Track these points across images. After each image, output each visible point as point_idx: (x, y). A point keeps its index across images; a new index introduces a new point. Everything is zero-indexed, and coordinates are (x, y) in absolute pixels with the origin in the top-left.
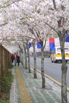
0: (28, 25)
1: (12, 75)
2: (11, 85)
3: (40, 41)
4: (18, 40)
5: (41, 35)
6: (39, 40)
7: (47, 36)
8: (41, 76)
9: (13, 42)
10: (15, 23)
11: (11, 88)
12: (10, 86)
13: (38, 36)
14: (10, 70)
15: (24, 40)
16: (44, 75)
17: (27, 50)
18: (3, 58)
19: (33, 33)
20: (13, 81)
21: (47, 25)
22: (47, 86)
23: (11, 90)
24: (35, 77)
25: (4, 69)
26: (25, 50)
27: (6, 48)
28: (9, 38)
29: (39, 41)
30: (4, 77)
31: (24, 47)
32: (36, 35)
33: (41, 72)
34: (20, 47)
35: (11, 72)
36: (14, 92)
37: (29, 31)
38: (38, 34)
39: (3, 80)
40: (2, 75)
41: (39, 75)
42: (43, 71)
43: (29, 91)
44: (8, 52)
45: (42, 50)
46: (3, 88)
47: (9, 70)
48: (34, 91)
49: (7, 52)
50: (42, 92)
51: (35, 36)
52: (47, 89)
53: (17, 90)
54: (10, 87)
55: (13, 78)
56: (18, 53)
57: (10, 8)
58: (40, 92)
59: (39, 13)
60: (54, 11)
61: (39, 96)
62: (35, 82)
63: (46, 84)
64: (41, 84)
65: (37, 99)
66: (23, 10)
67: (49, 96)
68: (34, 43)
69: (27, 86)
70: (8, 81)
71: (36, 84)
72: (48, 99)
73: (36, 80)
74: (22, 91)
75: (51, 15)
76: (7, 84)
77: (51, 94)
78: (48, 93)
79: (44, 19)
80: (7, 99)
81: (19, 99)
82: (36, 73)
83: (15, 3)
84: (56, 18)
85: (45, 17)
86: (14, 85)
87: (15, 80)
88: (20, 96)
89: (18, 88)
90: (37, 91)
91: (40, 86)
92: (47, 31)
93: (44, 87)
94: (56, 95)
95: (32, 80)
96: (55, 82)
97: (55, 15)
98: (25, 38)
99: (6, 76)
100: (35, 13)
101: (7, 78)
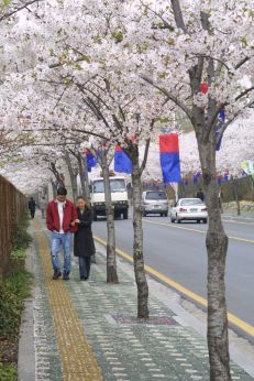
0: (81, 87)
1: (25, 272)
2: (22, 309)
3: (126, 146)
4: (44, 141)
5: (129, 123)
6: (121, 140)
7: (152, 125)
8: (131, 273)
9: (28, 150)
10: (29, 79)
11: (24, 321)
12: (18, 312)
13: (119, 126)
14: (19, 253)
15: (69, 141)
16: (142, 269)
17: (78, 178)
19: (100, 116)
20: (29, 296)
21: (150, 87)
22: (155, 311)
23: (23, 328)
24: (112, 277)
26: (73, 178)
28: (10, 136)
29: (122, 146)
31: (70, 170)
32: (111, 122)
33: (132, 259)
34: (53, 169)
35: (23, 262)
36: (35, 335)
37: (85, 107)
38: (121, 120)
41: (126, 270)
42: (138, 257)
43: (88, 331)
44: (12, 187)
45: (136, 177)
47: (13, 253)
48: (106, 329)
49: (6, 188)
50: (137, 332)
51: (107, 125)
52: (156, 321)
53: (44, 328)
54: (19, 318)
55: (31, 284)
56: (46, 190)
57: (12, 25)
58: (128, 334)
59: (119, 40)
60: (173, 35)
61: (125, 349)
62: (110, 296)
63: (151, 305)
64: (133, 304)
65: (120, 360)
66: (62, 33)
67: (163, 345)
68: (106, 152)
69: (81, 311)
70: (13, 296)
71: (116, 304)
72: (161, 358)
73: (115, 288)
74: (62, 331)
75: (164, 50)
76: (7, 305)
77: (171, 339)
78: (158, 335)
79: (139, 63)
80: (10, 361)
81: (52, 359)
82: (115, 262)
83: (29, 6)
84: (182, 59)
85: (143, 56)
86: (33, 307)
87: (36, 292)
88: (55, 350)
89: (47, 318)
90: (118, 330)
91: (129, 310)
92: (149, 106)
93: (143, 313)
94: (188, 342)
95: (100, 290)
96: (183, 297)
97: (177, 46)
98: (69, 135)
99: (5, 276)
100: (105, 41)
101: (8, 284)
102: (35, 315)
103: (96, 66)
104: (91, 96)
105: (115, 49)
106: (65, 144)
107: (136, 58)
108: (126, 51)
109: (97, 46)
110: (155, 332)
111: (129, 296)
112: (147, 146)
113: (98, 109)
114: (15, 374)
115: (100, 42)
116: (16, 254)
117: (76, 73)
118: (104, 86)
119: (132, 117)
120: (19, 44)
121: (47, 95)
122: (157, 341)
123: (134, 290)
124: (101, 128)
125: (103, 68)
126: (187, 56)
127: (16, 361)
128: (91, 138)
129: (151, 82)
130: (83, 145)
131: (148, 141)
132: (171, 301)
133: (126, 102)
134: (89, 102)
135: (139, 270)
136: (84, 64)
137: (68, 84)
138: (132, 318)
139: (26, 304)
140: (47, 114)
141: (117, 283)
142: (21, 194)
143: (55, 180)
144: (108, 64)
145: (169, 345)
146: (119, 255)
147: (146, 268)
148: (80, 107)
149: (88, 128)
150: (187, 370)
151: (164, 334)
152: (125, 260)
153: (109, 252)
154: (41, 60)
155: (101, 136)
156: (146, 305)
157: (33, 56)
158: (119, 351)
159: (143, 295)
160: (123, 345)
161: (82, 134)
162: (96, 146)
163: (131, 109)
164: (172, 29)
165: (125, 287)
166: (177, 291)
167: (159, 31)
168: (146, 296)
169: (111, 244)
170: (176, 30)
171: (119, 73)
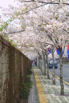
0: (46, 32)
1: (31, 81)
2: (29, 91)
3: (58, 48)
4: (36, 46)
5: (59, 41)
6: (57, 46)
7: (66, 42)
8: (59, 82)
9: (32, 48)
11: (30, 94)
12: (28, 92)
14: (29, 76)
15: (43, 46)
16: (62, 81)
17: (45, 56)
18: (22, 64)
19: (51, 40)
20: (31, 88)
21: (65, 32)
22: (65, 93)
23: (29, 97)
24: (54, 83)
25: (23, 75)
27: (25, 54)
29: (57, 48)
30: (23, 83)
31: (43, 53)
33: (59, 78)
34: (39, 54)
35: (30, 78)
36: (33, 98)
38: (57, 41)
39: (22, 87)
40: (21, 82)
42: (61, 78)
43: (47, 98)
44: (27, 58)
45: (61, 56)
46: (21, 94)
47: (27, 76)
48: (52, 97)
50: (61, 99)
51: (53, 42)
52: (66, 96)
53: (35, 96)
55: (32, 84)
58: (58, 99)
59: (57, 19)
62: (53, 88)
64: (60, 91)
66: (41, 17)
68: (53, 49)
70: (27, 88)
73: (55, 86)
78: (66, 99)
79: (62, 25)
82: (55, 79)
83: (33, 10)
85: (63, 23)
86: (32, 91)
87: (33, 87)
90: (55, 98)
92: (65, 37)
98: (43, 45)
99: (25, 82)
100: (53, 19)
101: (26, 84)
102: (33, 93)
103: (51, 26)
104: (49, 34)
105: (56, 21)
106: (42, 47)
108: (59, 22)
109: (51, 20)
111: (58, 88)
112: (64, 48)
113: (51, 38)
115: (52, 19)
116: (28, 76)
117: (45, 27)
118: (53, 31)
120: (30, 20)
121: (37, 34)
122: (66, 101)
124: (52, 43)
125: (52, 26)
128: (49, 45)
129: (65, 30)
130: (46, 47)
131: (64, 46)
133: (59, 36)
134: (49, 36)
136: (47, 25)
137: (43, 31)
139: (30, 90)
140: (37, 39)
142: (30, 60)
143: (39, 56)
144: (54, 25)
146: (56, 77)
148: (47, 37)
149: (48, 42)
151: (68, 99)
154: (36, 24)
155: (52, 45)
156: (63, 91)
157: (33, 23)
160: (56, 102)
161: (47, 44)
162: (50, 48)
163: (60, 38)
165: (58, 86)
167: (68, 17)
171: (57, 28)
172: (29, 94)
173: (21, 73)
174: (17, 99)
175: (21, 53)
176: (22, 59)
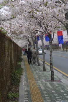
0: (36, 18)
1: (21, 68)
4: (26, 33)
5: (49, 28)
6: (47, 33)
7: (55, 29)
8: (49, 68)
9: (22, 36)
10: (23, 17)
12: (19, 79)
13: (46, 29)
15: (33, 33)
16: (52, 67)
18: (13, 51)
19: (41, 26)
20: (22, 74)
22: (56, 79)
23: (20, 83)
24: (44, 69)
25: (13, 62)
26: (34, 43)
27: (15, 41)
28: (17, 32)
30: (14, 70)
31: (33, 41)
32: (44, 28)
33: (49, 65)
34: (28, 41)
35: (20, 65)
36: (24, 85)
37: (37, 24)
38: (46, 27)
39: (13, 74)
40: (12, 69)
41: (48, 68)
42: (51, 64)
43: (38, 84)
45: (51, 43)
46: (12, 81)
47: (18, 63)
48: (43, 83)
49: (16, 46)
50: (51, 84)
52: (56, 81)
53: (26, 83)
55: (23, 71)
56: (26, 46)
58: (48, 85)
59: (46, 6)
60: (61, 4)
61: (48, 89)
62: (44, 74)
63: (55, 77)
64: (50, 77)
65: (46, 91)
66: (31, 4)
67: (58, 88)
68: (43, 36)
69: (36, 79)
70: (18, 74)
71: (45, 76)
72: (57, 91)
73: (45, 73)
74: (31, 84)
75: (58, 8)
76: (16, 77)
77: (60, 86)
78: (57, 85)
79: (52, 12)
80: (17, 92)
81: (28, 91)
82: (45, 65)
84: (63, 11)
85: (53, 10)
86: (23, 77)
87: (24, 73)
88: (29, 89)
89: (27, 80)
90: (46, 84)
91: (49, 78)
93: (53, 79)
94: (65, 87)
95: (41, 73)
96: (63, 75)
97: (62, 7)
98: (33, 31)
99: (16, 69)
100: (42, 6)
101: (16, 71)
102: (24, 79)
103: (41, 13)
104: (39, 21)
105: (45, 8)
106: (31, 34)
107: (51, 11)
108: (48, 9)
109: (40, 7)
110: (56, 84)
111: (49, 74)
112: (54, 34)
113: (40, 24)
114: (18, 95)
118: (42, 18)
119: (50, 27)
120: (19, 7)
121: (27, 21)
122: (56, 87)
123: (50, 73)
124: (41, 30)
126: (65, 10)
127: (19, 92)
128: (39, 32)
129: (55, 17)
130: (36, 34)
132: (60, 76)
133: (48, 22)
135: (51, 68)
137: (33, 18)
138: (50, 81)
139: (21, 77)
140: (27, 26)
141: (45, 71)
142: (20, 47)
143: (29, 43)
144: (44, 12)
145: (59, 88)
146: (46, 64)
147: (53, 67)
149: (38, 29)
150: (64, 95)
151: (58, 85)
152: (48, 65)
153: (43, 63)
154: (25, 11)
155: (41, 32)
156: (53, 77)
157: (23, 10)
158: (46, 89)
159: (52, 74)
160: (47, 88)
161: (36, 31)
162: (40, 34)
163: (49, 24)
164: (61, 3)
165: (48, 72)
166: (61, 73)
167: (57, 3)
168: (53, 75)
169: (44, 61)
170: (62, 3)
172: (20, 80)
173: (11, 61)
174: (9, 86)
175: (11, 40)
176: (13, 47)
